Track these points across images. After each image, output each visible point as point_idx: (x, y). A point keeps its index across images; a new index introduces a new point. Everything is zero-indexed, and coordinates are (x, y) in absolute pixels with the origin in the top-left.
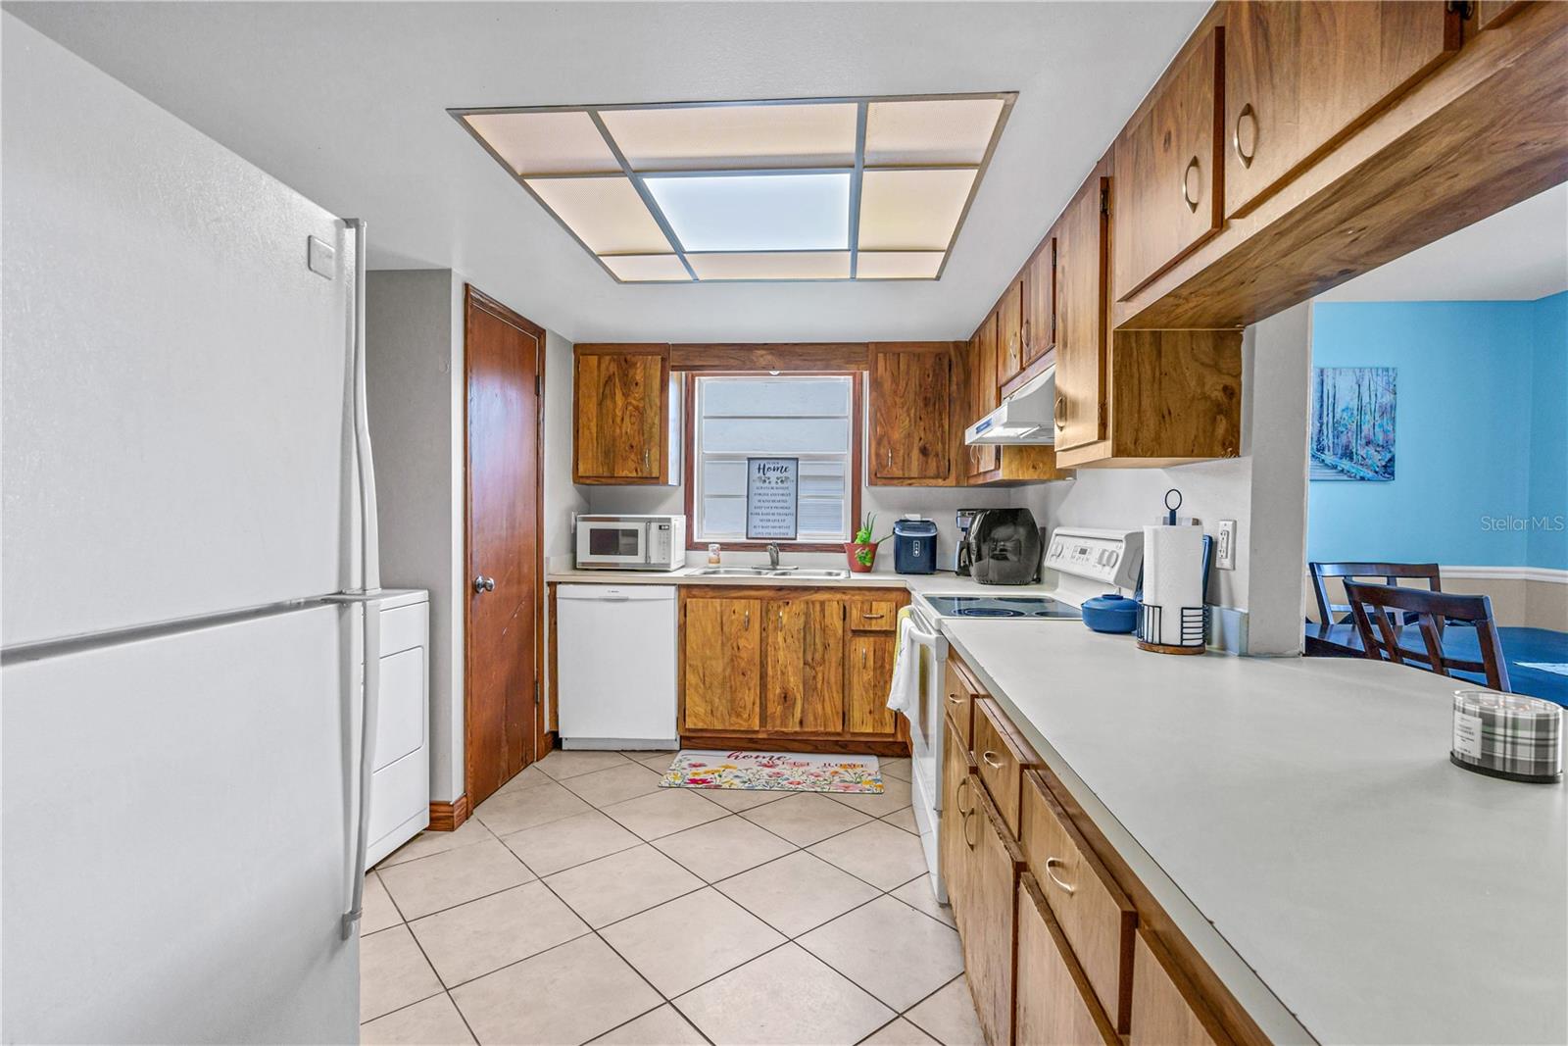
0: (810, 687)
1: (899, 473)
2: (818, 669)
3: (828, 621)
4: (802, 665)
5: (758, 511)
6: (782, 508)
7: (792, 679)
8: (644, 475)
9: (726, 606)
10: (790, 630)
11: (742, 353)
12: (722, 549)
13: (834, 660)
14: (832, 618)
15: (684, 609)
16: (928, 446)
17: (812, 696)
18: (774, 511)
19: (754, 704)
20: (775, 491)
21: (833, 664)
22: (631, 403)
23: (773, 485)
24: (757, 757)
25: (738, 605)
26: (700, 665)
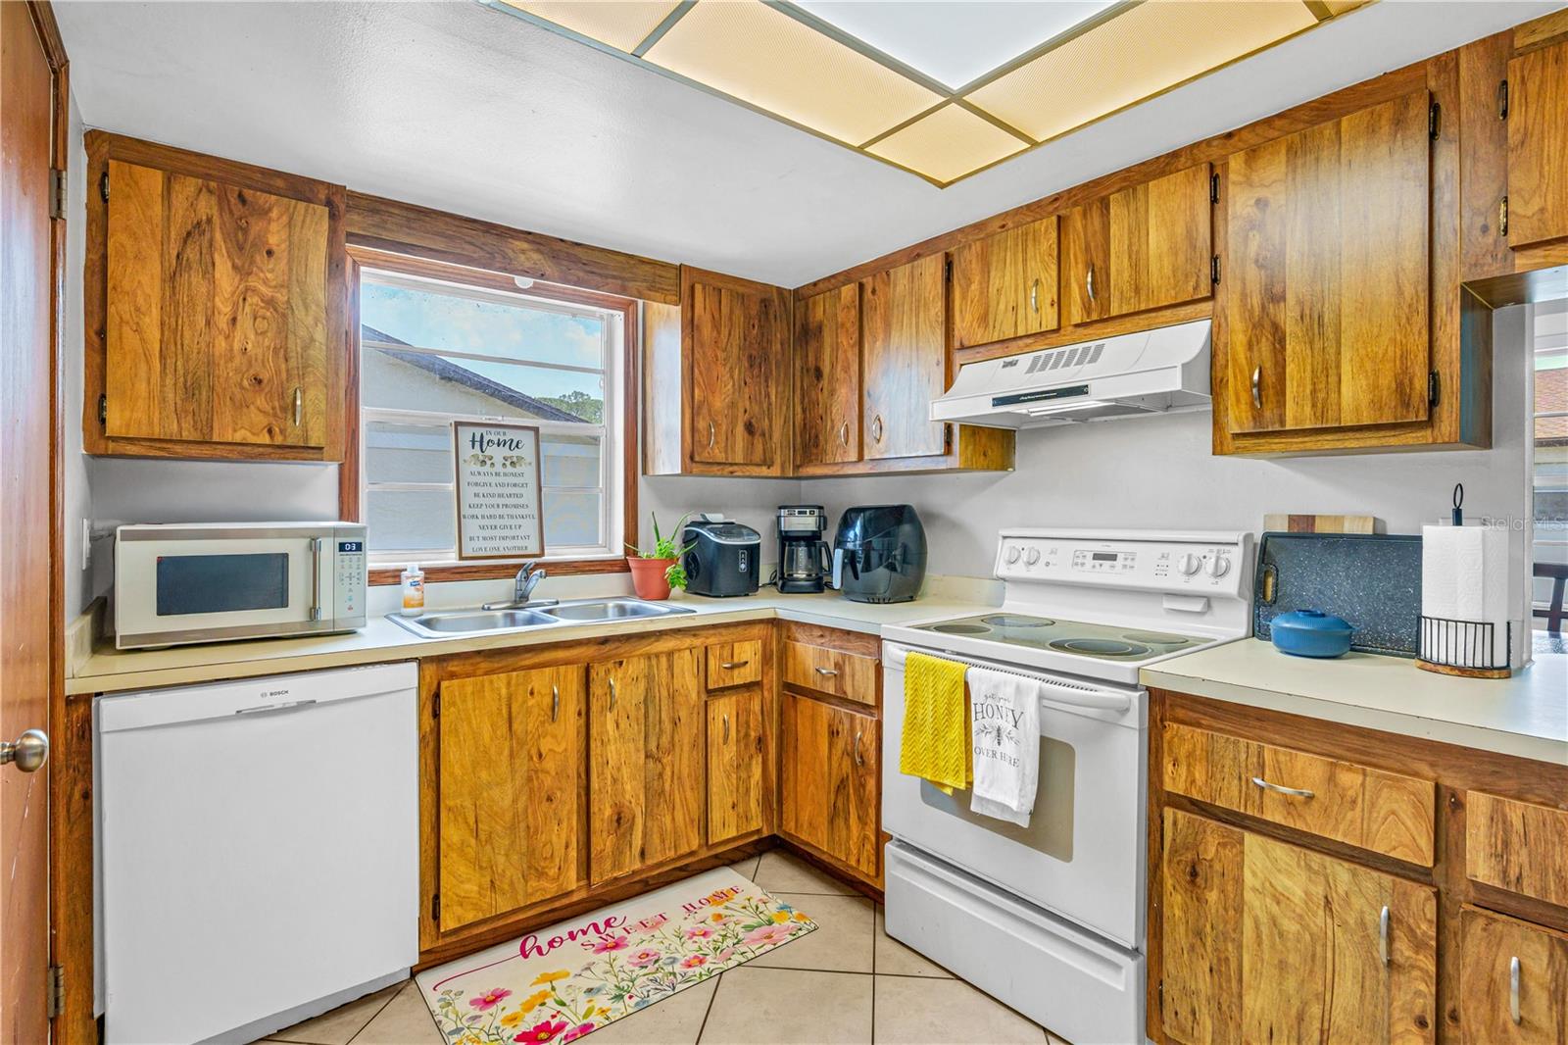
0: (654, 793)
1: (721, 457)
2: (665, 761)
3: (677, 683)
4: (642, 761)
5: (475, 511)
6: (515, 506)
7: (628, 787)
8: (290, 442)
9: (518, 685)
10: (624, 707)
11: (490, 239)
12: (427, 580)
13: (686, 741)
14: (684, 677)
15: (433, 704)
16: (753, 421)
17: (658, 806)
18: (500, 511)
19: (567, 847)
20: (501, 479)
21: (686, 748)
22: (254, 290)
23: (498, 468)
24: (573, 937)
25: (540, 680)
26: (468, 803)
